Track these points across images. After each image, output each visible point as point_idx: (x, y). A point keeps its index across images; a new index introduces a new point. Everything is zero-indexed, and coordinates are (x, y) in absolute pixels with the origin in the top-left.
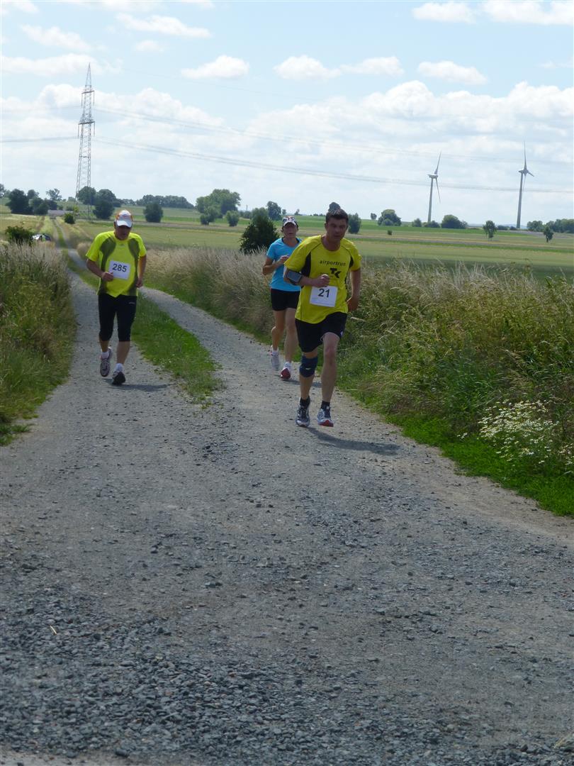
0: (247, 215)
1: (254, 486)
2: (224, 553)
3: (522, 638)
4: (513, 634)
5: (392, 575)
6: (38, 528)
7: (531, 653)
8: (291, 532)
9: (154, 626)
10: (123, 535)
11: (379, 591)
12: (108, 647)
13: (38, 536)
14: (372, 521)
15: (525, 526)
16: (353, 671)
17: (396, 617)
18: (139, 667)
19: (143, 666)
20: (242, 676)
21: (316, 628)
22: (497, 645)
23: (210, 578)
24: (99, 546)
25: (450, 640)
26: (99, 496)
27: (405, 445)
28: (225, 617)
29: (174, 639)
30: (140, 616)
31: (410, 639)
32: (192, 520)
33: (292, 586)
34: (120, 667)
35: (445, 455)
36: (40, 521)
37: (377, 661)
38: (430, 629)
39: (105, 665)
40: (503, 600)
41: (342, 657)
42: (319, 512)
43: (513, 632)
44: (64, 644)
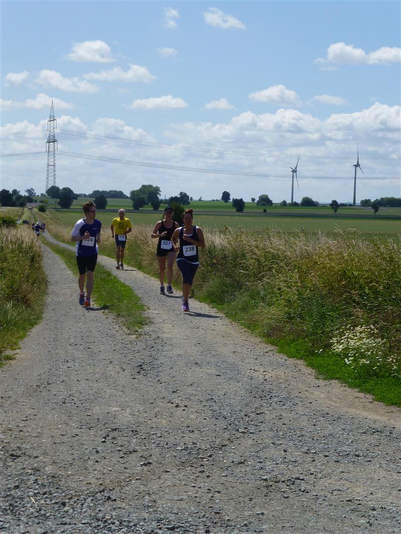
0: (166, 202)
1: (173, 392)
2: (153, 441)
3: (365, 494)
4: (358, 492)
5: (272, 452)
6: (22, 427)
7: (371, 504)
8: (200, 425)
9: (104, 494)
10: (82, 430)
11: (263, 464)
12: (71, 511)
13: (21, 433)
14: (257, 414)
15: (365, 414)
16: (246, 522)
17: (276, 482)
18: (93, 525)
19: (97, 524)
20: (167, 528)
21: (219, 492)
22: (348, 499)
23: (144, 459)
24: (65, 439)
25: (314, 497)
26: (64, 403)
27: (280, 359)
28: (155, 486)
29: (118, 504)
30: (94, 488)
31: (286, 498)
32: (130, 418)
33: (202, 463)
34: (80, 525)
35: (308, 365)
36: (23, 422)
37: (263, 514)
38: (300, 490)
39: (70, 524)
40: (351, 467)
41: (237, 512)
42: (220, 409)
43: (358, 490)
44: (40, 510)
